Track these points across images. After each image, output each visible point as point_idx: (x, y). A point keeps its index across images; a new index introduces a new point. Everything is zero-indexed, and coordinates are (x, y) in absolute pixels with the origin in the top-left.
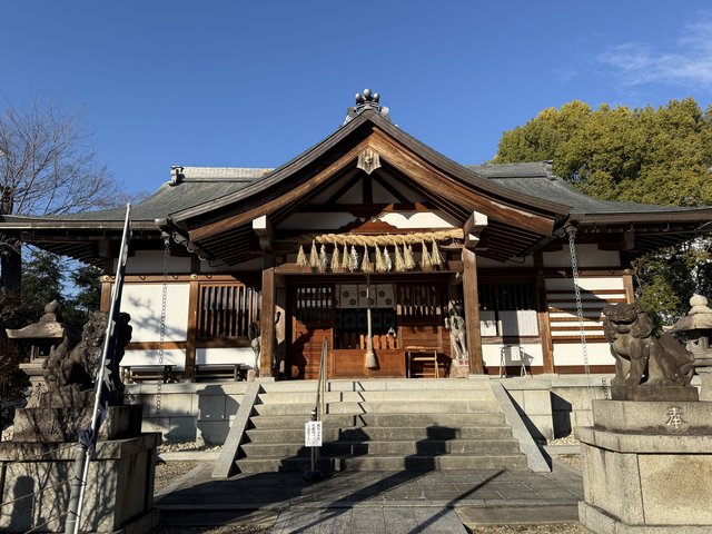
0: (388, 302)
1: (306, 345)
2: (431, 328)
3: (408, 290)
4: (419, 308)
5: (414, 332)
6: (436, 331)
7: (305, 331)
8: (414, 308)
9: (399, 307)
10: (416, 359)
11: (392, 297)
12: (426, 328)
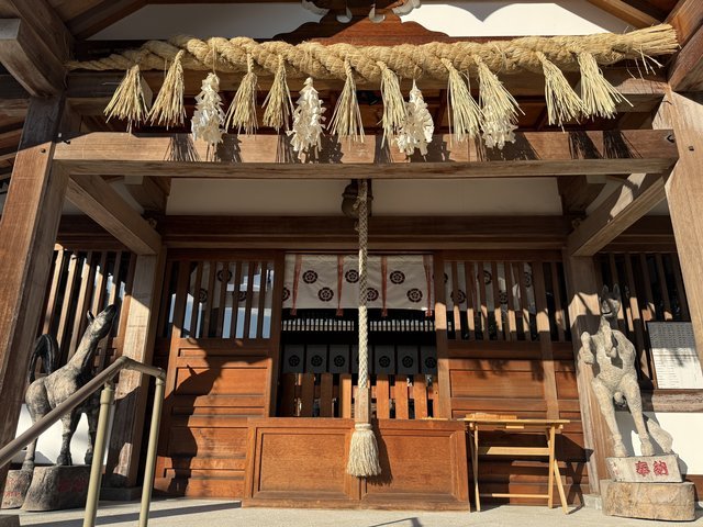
0: (414, 295)
1: (200, 401)
2: (526, 366)
3: (461, 270)
4: (491, 316)
5: (482, 375)
6: (539, 374)
7: (201, 365)
8: (478, 315)
9: (441, 311)
10: (494, 451)
11: (422, 285)
12: (514, 365)
